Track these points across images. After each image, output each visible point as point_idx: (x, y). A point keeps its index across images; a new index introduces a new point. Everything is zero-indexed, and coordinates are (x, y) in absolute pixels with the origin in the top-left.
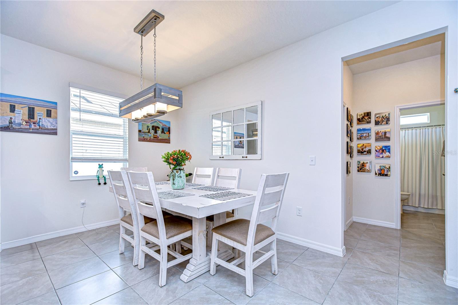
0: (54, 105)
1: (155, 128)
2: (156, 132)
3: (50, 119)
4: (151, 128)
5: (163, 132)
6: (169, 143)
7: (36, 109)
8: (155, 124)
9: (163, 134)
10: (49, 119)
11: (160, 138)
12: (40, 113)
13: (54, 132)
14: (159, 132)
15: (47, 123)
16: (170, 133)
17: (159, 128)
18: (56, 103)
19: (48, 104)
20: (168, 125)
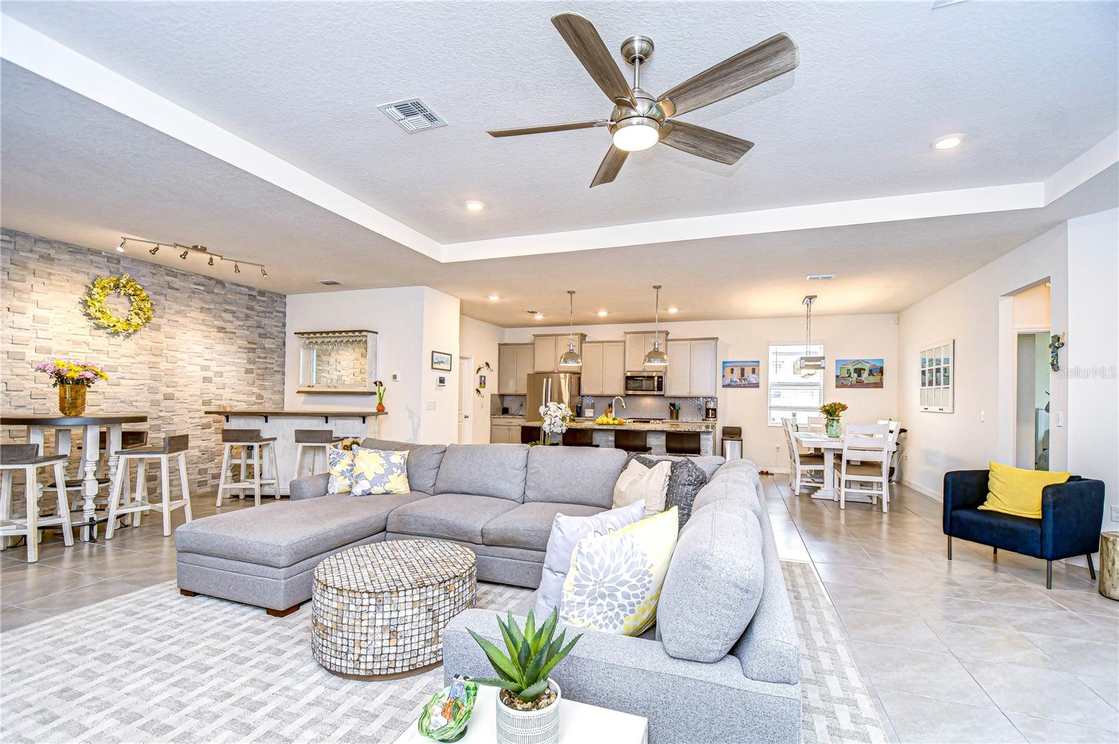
0: (756, 364)
1: (859, 372)
2: (860, 375)
3: (755, 376)
4: (852, 371)
5: (871, 373)
6: (882, 387)
7: (746, 368)
8: (858, 366)
9: (871, 377)
10: (753, 375)
11: (865, 382)
12: (748, 371)
13: (757, 385)
14: (865, 375)
15: (752, 378)
16: (882, 375)
17: (864, 370)
18: (758, 362)
19: (753, 364)
20: (879, 365)
